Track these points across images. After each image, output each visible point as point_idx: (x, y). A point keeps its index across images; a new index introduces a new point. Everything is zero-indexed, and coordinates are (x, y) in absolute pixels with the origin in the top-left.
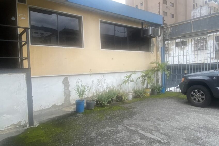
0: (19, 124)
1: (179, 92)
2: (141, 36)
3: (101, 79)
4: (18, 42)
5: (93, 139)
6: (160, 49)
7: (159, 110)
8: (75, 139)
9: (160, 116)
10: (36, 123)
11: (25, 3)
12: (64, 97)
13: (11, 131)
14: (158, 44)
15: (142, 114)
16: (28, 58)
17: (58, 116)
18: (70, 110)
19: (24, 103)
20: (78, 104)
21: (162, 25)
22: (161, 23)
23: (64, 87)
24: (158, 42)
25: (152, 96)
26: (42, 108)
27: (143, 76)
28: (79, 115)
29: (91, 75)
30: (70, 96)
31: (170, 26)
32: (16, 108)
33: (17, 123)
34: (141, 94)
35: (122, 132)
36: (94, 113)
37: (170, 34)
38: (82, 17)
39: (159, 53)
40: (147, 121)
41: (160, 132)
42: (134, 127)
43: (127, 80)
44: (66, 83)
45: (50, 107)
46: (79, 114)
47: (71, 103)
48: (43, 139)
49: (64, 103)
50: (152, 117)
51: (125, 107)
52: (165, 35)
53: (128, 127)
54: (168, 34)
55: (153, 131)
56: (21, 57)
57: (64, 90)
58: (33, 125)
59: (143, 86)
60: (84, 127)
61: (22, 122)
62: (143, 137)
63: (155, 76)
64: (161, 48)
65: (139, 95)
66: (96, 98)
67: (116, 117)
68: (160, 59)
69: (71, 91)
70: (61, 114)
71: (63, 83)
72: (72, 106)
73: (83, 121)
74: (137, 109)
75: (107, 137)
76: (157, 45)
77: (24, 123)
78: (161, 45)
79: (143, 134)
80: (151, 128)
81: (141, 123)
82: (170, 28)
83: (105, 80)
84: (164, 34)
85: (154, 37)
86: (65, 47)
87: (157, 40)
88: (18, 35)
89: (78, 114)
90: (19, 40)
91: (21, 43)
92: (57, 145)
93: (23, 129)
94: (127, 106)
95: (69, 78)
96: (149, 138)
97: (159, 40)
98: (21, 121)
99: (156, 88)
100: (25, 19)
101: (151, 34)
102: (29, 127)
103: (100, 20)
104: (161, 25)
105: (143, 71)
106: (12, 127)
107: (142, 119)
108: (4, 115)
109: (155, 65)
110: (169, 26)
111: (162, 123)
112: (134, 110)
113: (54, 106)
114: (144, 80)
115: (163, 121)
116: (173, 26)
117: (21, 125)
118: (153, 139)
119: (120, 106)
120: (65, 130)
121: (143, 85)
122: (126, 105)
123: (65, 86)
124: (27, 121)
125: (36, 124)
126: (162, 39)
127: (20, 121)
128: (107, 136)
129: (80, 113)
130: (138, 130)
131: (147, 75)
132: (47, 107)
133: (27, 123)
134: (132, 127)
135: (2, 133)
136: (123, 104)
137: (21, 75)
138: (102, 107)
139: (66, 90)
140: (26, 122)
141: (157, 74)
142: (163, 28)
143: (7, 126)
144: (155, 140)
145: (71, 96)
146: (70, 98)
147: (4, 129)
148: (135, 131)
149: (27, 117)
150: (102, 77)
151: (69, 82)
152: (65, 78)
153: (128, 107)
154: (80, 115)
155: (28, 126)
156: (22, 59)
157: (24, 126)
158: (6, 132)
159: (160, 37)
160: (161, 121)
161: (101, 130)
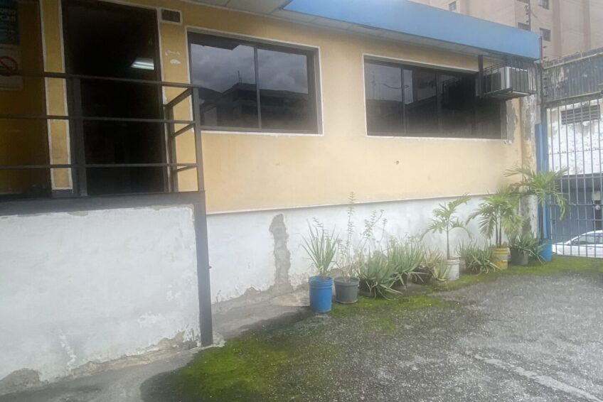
0: (177, 340)
1: (594, 256)
2: (477, 95)
3: (376, 219)
4: (163, 123)
5: (388, 389)
6: (533, 131)
7: (553, 311)
8: (338, 387)
9: (562, 329)
10: (218, 339)
11: (179, 21)
12: (275, 269)
13: (160, 357)
14: (528, 116)
15: (505, 321)
16: (198, 165)
17: (266, 319)
18: (294, 304)
19: (191, 283)
20: (316, 287)
21: (538, 62)
22: (534, 54)
23: (273, 241)
24: (528, 111)
25: (515, 267)
26: (223, 298)
27: (487, 211)
28: (322, 319)
29: (351, 208)
30: (288, 265)
31: (563, 63)
32: (172, 298)
33: (174, 336)
34: (485, 264)
35: (464, 370)
36: (364, 315)
37: (564, 86)
38: (317, 49)
39: (531, 144)
40: (527, 340)
41: (582, 376)
42: (496, 358)
43: (443, 221)
44: (278, 231)
45: (241, 294)
46: (321, 316)
47: (292, 284)
48: (248, 380)
49: (275, 285)
50: (540, 329)
51: (447, 299)
52: (547, 90)
53: (477, 356)
54: (557, 85)
55: (557, 370)
56: (171, 162)
57: (273, 249)
58: (212, 343)
59: (488, 240)
60: (348, 353)
61: (187, 333)
62: (534, 388)
63: (518, 209)
64: (537, 126)
65: (479, 267)
66: (358, 272)
67: (430, 328)
68: (534, 159)
69: (291, 252)
70: (272, 315)
71: (271, 230)
72: (293, 292)
73: (339, 337)
74: (485, 305)
75: (426, 385)
76: (525, 120)
77: (191, 336)
78: (534, 118)
79: (532, 380)
80: (549, 362)
81: (510, 347)
82: (562, 69)
83: (385, 220)
84: (544, 86)
85: (516, 96)
86: (276, 135)
87: (524, 104)
88: (163, 105)
89: (319, 316)
90: (165, 119)
91: (171, 127)
92: (293, 400)
93: (189, 353)
94: (450, 296)
95: (286, 217)
96: (556, 392)
97: (530, 104)
98: (184, 332)
99: (527, 245)
100: (179, 63)
101: (508, 87)
102: (203, 348)
103: (365, 56)
104: (535, 62)
105: (486, 195)
106: (161, 348)
107: (510, 336)
108: (143, 316)
109: (518, 178)
110: (561, 62)
111: (577, 349)
112: (475, 308)
113: (251, 293)
114: (491, 223)
115: (578, 343)
116: (574, 62)
117: (184, 341)
118: (569, 394)
119: (428, 295)
120: (300, 357)
121: (489, 235)
122: (446, 293)
123: (276, 239)
124: (198, 332)
125: (219, 342)
126: (538, 101)
127: (181, 331)
128: (424, 382)
129: (322, 314)
130: (513, 366)
131: (499, 207)
132: (234, 296)
133: (198, 336)
134: (490, 358)
135: (141, 363)
136: (437, 291)
137: (184, 209)
138: (379, 297)
139: (278, 249)
140: (196, 335)
141: (526, 204)
142: (540, 68)
143: (150, 344)
144: (575, 397)
145: (292, 266)
146: (290, 270)
147: (143, 353)
148: (505, 371)
149: (198, 321)
150: (378, 214)
151: (285, 229)
152: (277, 216)
153: (454, 299)
154: (326, 319)
155: (199, 344)
156: (174, 169)
157: (191, 345)
158: (149, 360)
159: (532, 97)
160: (574, 343)
161: (402, 364)
